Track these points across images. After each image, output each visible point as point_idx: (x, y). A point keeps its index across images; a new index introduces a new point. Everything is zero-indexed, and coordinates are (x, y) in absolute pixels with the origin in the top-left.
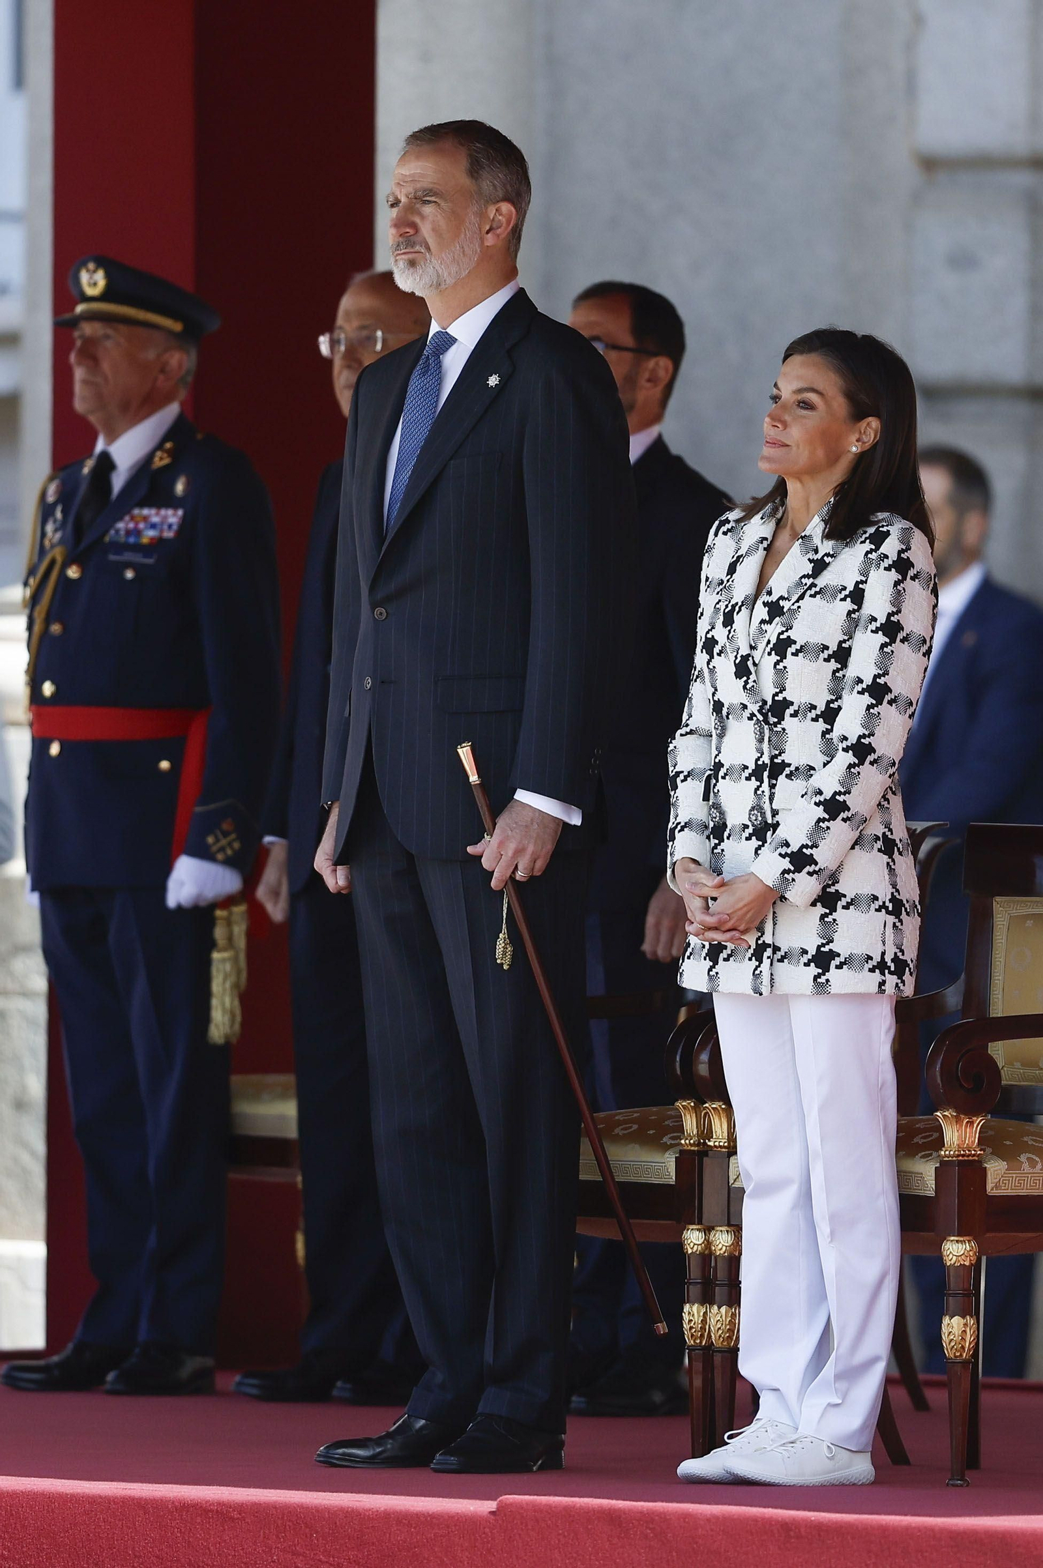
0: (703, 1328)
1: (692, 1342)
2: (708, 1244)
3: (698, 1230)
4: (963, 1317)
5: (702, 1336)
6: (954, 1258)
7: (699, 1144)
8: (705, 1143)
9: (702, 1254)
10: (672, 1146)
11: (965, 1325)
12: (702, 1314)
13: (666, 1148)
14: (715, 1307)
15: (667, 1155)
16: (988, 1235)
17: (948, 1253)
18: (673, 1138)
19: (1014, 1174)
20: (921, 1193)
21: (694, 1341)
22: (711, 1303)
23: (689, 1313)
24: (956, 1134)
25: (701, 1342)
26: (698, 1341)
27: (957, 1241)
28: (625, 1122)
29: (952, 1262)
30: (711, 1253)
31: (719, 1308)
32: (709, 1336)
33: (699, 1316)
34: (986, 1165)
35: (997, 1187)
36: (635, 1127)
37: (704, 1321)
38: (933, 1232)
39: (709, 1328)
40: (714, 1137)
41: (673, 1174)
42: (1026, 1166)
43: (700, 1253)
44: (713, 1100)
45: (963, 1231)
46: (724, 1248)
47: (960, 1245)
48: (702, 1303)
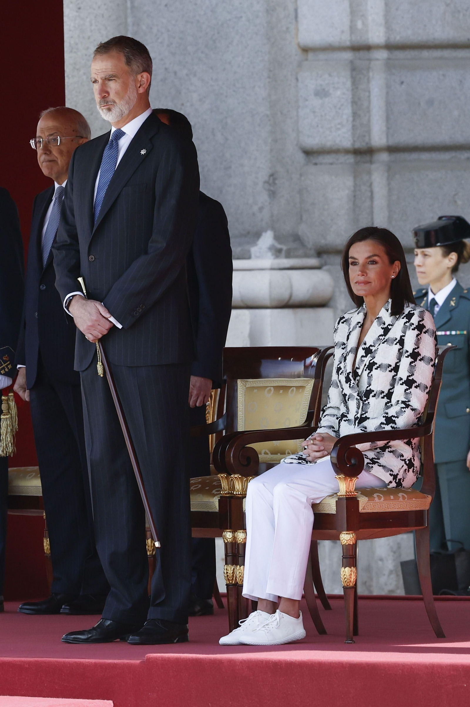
0: (233, 576)
1: (228, 582)
2: (234, 538)
3: (230, 532)
4: (350, 568)
5: (233, 579)
6: (346, 541)
7: (229, 493)
8: (231, 492)
9: (232, 543)
10: (217, 495)
11: (351, 571)
12: (232, 569)
13: (214, 495)
14: (238, 566)
15: (214, 498)
16: (360, 530)
17: (343, 538)
18: (217, 491)
19: (371, 503)
20: (330, 512)
21: (229, 582)
22: (237, 565)
23: (227, 569)
24: (345, 485)
25: (232, 582)
26: (231, 582)
27: (347, 534)
28: (195, 484)
29: (345, 543)
30: (236, 542)
31: (240, 566)
32: (236, 579)
33: (231, 570)
34: (359, 499)
35: (364, 509)
36: (200, 486)
37: (233, 573)
38: (335, 529)
39: (236, 576)
40: (236, 490)
41: (218, 507)
42: (376, 499)
43: (231, 542)
44: (235, 474)
45: (349, 529)
46: (242, 540)
47: (348, 535)
48: (232, 565)
